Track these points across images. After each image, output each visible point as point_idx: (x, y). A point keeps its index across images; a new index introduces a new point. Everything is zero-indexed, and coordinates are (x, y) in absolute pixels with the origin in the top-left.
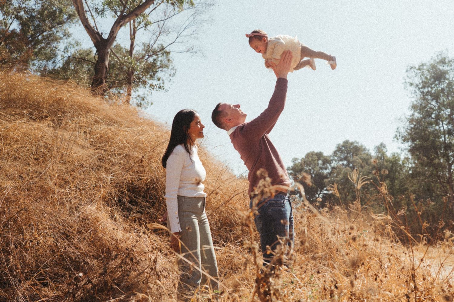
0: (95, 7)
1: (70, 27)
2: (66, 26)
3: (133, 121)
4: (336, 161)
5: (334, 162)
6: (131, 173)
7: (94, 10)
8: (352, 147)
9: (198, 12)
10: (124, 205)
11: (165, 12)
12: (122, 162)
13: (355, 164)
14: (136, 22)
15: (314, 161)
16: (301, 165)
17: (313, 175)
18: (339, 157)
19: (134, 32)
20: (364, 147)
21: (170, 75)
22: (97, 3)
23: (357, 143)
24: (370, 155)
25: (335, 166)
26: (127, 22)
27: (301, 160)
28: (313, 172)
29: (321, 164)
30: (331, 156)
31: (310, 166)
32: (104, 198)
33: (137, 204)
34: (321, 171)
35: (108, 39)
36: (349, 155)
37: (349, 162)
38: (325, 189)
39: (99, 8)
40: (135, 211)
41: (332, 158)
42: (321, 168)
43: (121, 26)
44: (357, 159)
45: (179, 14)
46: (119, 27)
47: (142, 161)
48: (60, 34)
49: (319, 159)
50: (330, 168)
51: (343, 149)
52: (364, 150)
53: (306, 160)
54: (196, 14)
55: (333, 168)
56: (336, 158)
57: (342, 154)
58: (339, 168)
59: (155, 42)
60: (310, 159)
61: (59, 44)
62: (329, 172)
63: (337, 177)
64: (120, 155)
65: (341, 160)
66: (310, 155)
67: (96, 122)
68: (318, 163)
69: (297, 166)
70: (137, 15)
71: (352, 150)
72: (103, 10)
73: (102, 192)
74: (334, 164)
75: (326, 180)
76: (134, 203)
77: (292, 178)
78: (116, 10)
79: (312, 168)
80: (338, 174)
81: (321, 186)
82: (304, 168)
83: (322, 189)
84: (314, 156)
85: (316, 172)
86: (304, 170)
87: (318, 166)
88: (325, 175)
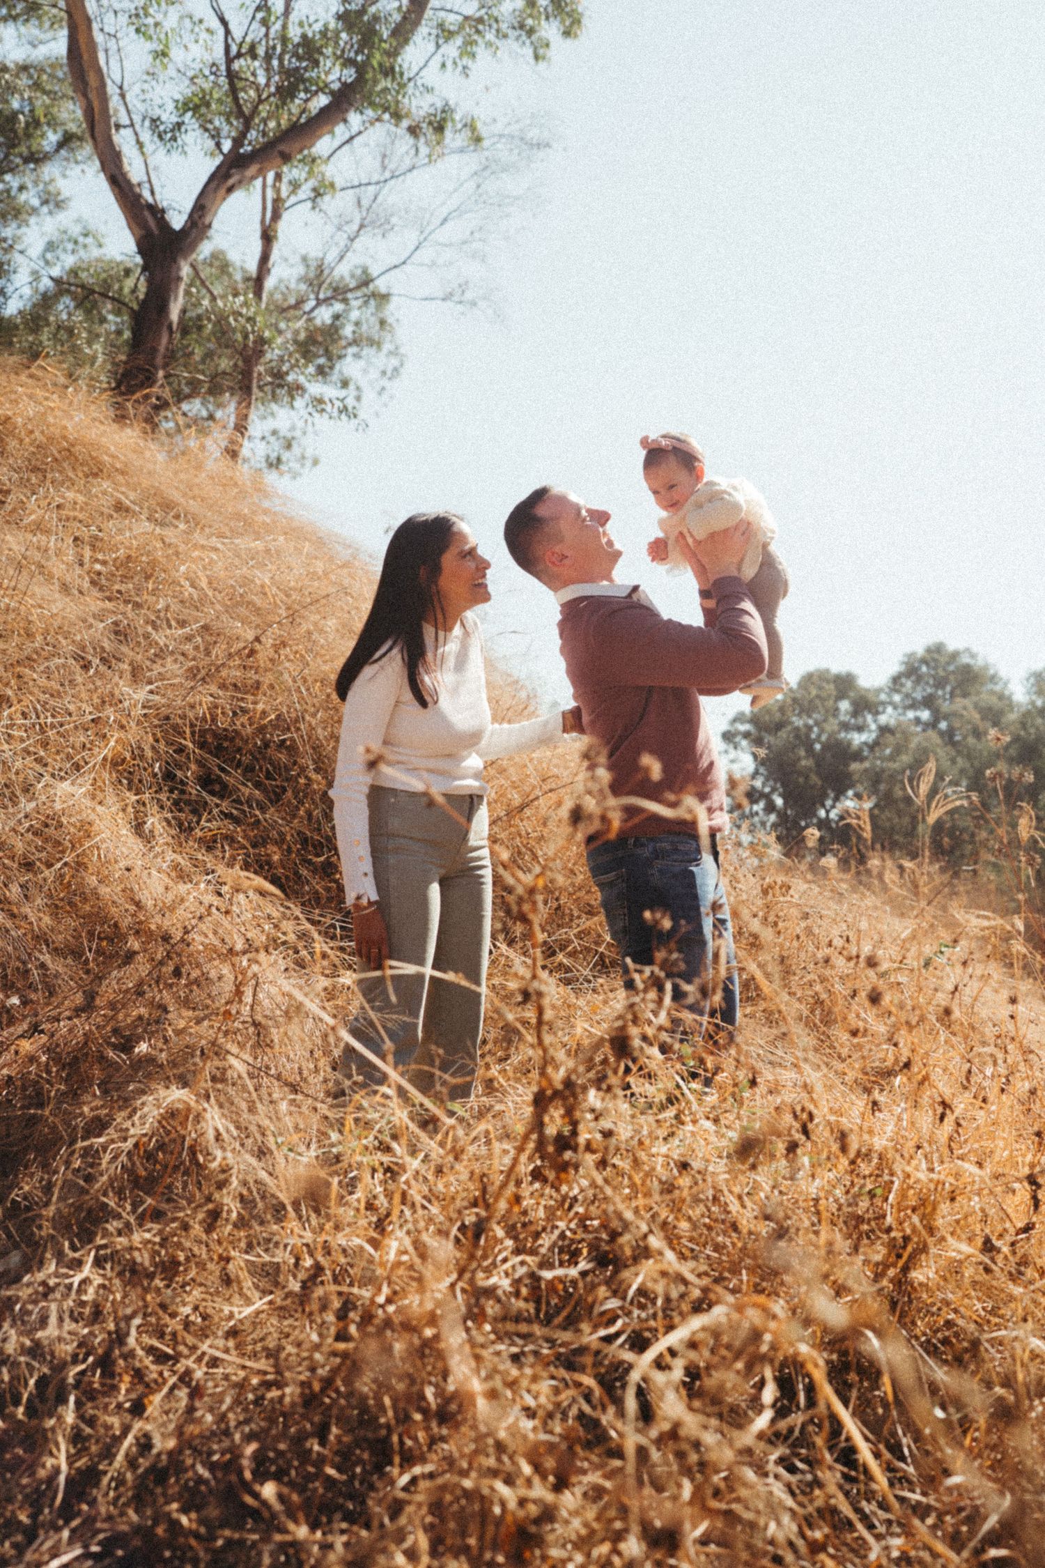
0: (150, 113)
1: (64, 176)
2: (49, 170)
3: (238, 516)
4: (895, 708)
5: (890, 710)
6: (213, 688)
7: (147, 123)
8: (951, 668)
9: (494, 167)
10: (183, 792)
11: (384, 156)
12: (188, 647)
13: (957, 724)
14: (285, 180)
15: (826, 699)
16: (782, 709)
17: (818, 747)
18: (907, 696)
19: (276, 216)
20: (992, 672)
21: (384, 373)
22: (160, 102)
23: (973, 656)
24: (1009, 698)
25: (892, 722)
26: (254, 178)
28: (819, 736)
29: (847, 712)
30: (879, 690)
31: (810, 716)
32: (116, 763)
33: (223, 791)
34: (843, 735)
35: (182, 230)
36: (940, 693)
37: (937, 716)
38: (850, 793)
39: (164, 118)
40: (215, 811)
41: (883, 697)
42: (845, 726)
43: (230, 190)
44: (965, 708)
45: (427, 169)
46: (223, 191)
47: (252, 652)
48: (30, 198)
49: (841, 696)
50: (873, 727)
51: (924, 669)
52: (993, 679)
54: (486, 174)
55: (884, 730)
56: (897, 698)
57: (919, 689)
58: (903, 733)
59: (342, 258)
60: (814, 692)
61: (24, 229)
62: (870, 741)
63: (892, 758)
64: (182, 624)
65: (914, 706)
66: (815, 679)
67: (119, 507)
68: (837, 709)
70: (286, 158)
71: (952, 677)
72: (179, 125)
73: (112, 743)
74: (888, 717)
75: (855, 766)
76: (217, 788)
77: (748, 749)
78: (218, 130)
79: (817, 723)
80: (898, 750)
81: (839, 783)
82: (787, 723)
83: (839, 794)
84: (826, 685)
85: (829, 736)
86: (791, 727)
87: (836, 716)
88: (855, 748)
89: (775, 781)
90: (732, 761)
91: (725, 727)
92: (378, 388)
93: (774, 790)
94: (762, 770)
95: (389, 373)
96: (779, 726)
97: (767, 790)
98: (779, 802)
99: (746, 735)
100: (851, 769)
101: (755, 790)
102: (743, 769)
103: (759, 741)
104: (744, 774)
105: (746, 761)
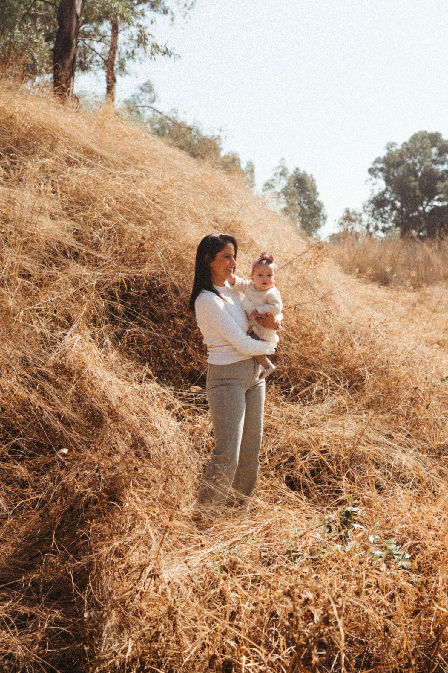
15: (424, 149)
16: (401, 155)
17: (420, 174)
27: (402, 146)
28: (420, 168)
29: (436, 154)
31: (415, 158)
34: (433, 166)
38: (436, 197)
49: (433, 145)
53: (409, 146)
60: (418, 145)
62: (447, 169)
66: (419, 137)
68: (431, 153)
69: (393, 157)
75: (439, 184)
77: (382, 177)
79: (419, 162)
81: (430, 193)
82: (404, 162)
83: (431, 199)
84: (425, 140)
85: (425, 168)
86: (405, 164)
87: (429, 157)
88: (440, 174)
89: (397, 194)
90: (374, 184)
91: (370, 166)
92: (183, 14)
93: (396, 199)
94: (389, 188)
95: (189, 6)
96: (399, 164)
97: (392, 199)
98: (398, 204)
99: (381, 170)
100: (437, 186)
101: (385, 199)
102: (380, 189)
103: (388, 173)
104: (380, 191)
105: (381, 185)
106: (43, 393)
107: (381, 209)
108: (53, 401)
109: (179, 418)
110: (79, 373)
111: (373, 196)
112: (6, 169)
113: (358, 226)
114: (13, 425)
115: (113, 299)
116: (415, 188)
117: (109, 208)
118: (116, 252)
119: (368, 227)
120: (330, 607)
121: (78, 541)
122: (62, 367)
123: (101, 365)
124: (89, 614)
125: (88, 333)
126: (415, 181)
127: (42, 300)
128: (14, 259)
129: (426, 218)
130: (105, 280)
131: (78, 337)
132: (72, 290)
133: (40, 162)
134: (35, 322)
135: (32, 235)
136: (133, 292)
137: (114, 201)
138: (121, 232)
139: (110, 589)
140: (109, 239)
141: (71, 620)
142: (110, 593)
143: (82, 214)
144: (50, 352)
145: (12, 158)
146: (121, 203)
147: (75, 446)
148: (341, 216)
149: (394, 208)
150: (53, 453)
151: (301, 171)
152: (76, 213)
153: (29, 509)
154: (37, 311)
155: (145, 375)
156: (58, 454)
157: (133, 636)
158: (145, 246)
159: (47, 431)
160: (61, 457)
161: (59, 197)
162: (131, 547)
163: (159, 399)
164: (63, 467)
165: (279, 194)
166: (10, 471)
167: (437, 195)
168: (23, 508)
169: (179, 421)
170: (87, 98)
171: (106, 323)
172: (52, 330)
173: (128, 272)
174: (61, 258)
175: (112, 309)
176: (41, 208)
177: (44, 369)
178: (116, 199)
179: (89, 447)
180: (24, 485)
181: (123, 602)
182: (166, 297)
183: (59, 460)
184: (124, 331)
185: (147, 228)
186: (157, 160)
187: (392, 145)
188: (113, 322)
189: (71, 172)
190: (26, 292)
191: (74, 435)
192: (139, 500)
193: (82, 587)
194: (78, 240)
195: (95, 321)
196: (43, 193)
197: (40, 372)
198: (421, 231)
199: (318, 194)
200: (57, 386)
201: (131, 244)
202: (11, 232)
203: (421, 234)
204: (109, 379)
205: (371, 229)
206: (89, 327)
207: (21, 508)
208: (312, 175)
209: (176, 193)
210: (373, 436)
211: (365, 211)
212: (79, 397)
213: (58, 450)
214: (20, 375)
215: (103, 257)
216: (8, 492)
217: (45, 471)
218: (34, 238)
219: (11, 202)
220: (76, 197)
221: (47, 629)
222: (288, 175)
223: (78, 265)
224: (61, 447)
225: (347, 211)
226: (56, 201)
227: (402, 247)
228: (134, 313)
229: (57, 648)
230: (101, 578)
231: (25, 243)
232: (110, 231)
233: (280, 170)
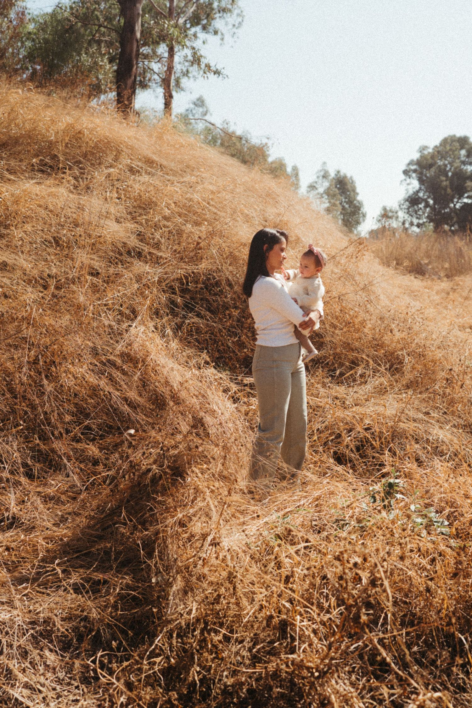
15: (454, 151)
16: (433, 157)
17: (450, 174)
21: (234, 25)
27: (433, 149)
28: (450, 169)
29: (464, 156)
31: (446, 160)
34: (462, 167)
38: (466, 195)
42: (464, 163)
49: (462, 148)
53: (440, 149)
60: (448, 148)
66: (449, 141)
68: (460, 155)
69: (426, 159)
77: (416, 178)
79: (449, 163)
81: (460, 191)
82: (436, 163)
83: (461, 196)
84: (454, 143)
85: (456, 168)
86: (437, 166)
87: (459, 158)
88: (469, 174)
89: (430, 192)
90: (408, 184)
91: (404, 168)
92: (232, 34)
93: (429, 197)
94: (423, 187)
95: (237, 25)
96: (431, 166)
97: (425, 197)
98: (431, 202)
99: (415, 171)
100: (466, 185)
101: (419, 197)
102: (414, 188)
103: (421, 173)
104: (415, 190)
105: (415, 184)
106: (111, 379)
107: (416, 207)
108: (120, 386)
109: (235, 400)
110: (143, 361)
111: (408, 195)
112: (76, 178)
113: (395, 222)
114: (85, 409)
115: (173, 293)
116: (446, 186)
117: (169, 211)
118: (175, 251)
119: (404, 223)
120: (376, 570)
121: (146, 513)
122: (128, 355)
123: (163, 353)
124: (157, 580)
125: (151, 325)
126: (446, 180)
127: (109, 295)
128: (84, 259)
129: (456, 214)
130: (165, 276)
131: (142, 328)
132: (136, 286)
133: (106, 171)
134: (103, 315)
135: (99, 237)
136: (191, 286)
137: (173, 205)
138: (180, 233)
139: (175, 556)
140: (168, 239)
141: (140, 585)
142: (176, 560)
143: (144, 217)
144: (117, 342)
145: (81, 168)
146: (179, 206)
147: (141, 426)
148: (379, 213)
149: (427, 205)
150: (121, 434)
151: (342, 174)
152: (139, 216)
153: (100, 484)
154: (105, 305)
155: (203, 361)
156: (125, 434)
157: (197, 598)
158: (201, 245)
159: (116, 414)
160: (128, 437)
161: (123, 202)
162: (193, 518)
163: (216, 384)
164: (130, 445)
165: (322, 194)
166: (83, 451)
167: (466, 192)
168: (95, 484)
169: (235, 403)
170: (147, 113)
171: (167, 315)
172: (119, 322)
173: (186, 269)
174: (126, 258)
175: (173, 302)
176: (107, 213)
177: (112, 357)
178: (175, 203)
179: (153, 428)
180: (96, 462)
181: (187, 568)
182: (221, 291)
183: (127, 440)
184: (184, 322)
185: (203, 228)
186: (211, 167)
187: (425, 148)
188: (174, 314)
189: (134, 180)
190: (95, 288)
191: (141, 417)
192: (200, 475)
193: (150, 555)
194: (141, 241)
195: (157, 313)
196: (109, 200)
197: (109, 361)
198: (453, 226)
199: (358, 194)
200: (124, 373)
201: (189, 243)
202: (80, 235)
203: (453, 228)
204: (171, 366)
205: (407, 225)
206: (152, 319)
207: (93, 484)
208: (351, 177)
209: (229, 196)
210: (412, 414)
211: (401, 209)
212: (144, 383)
213: (125, 430)
214: (91, 364)
215: (164, 256)
216: (81, 470)
217: (115, 450)
218: (102, 240)
219: (81, 208)
220: (138, 202)
221: (119, 594)
222: (330, 178)
223: (140, 263)
224: (128, 428)
225: (385, 209)
226: (120, 206)
227: (436, 241)
228: (192, 305)
229: (129, 611)
230: (167, 547)
231: (93, 244)
232: (170, 232)
233: (322, 173)
